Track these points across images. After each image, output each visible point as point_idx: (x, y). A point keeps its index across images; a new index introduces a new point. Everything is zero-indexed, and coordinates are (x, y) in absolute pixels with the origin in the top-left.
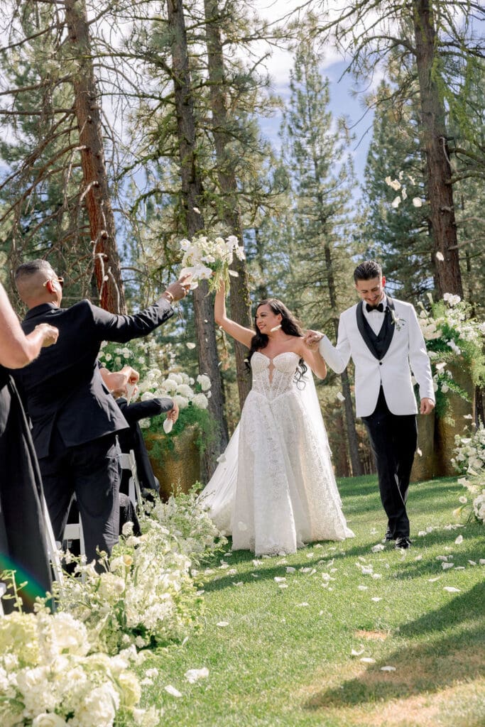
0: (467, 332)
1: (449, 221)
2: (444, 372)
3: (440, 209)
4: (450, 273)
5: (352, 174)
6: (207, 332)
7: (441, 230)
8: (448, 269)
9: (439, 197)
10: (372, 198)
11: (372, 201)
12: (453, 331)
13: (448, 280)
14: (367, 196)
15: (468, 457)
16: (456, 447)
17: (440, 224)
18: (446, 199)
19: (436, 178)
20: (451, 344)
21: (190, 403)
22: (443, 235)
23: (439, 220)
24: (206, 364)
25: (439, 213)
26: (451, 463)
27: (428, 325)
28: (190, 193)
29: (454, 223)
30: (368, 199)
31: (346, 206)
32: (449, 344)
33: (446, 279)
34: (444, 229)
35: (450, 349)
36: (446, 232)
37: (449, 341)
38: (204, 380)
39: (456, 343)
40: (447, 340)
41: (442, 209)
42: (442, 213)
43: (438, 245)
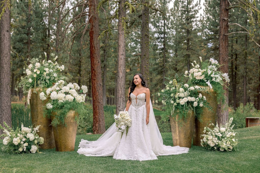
0: (216, 78)
1: (226, 24)
2: (202, 97)
3: (223, 19)
4: (224, 44)
5: (200, 4)
6: (122, 58)
7: (222, 27)
8: (223, 43)
9: (223, 14)
10: (207, 14)
11: (206, 15)
12: (210, 76)
13: (223, 47)
14: (205, 13)
15: (208, 140)
16: (203, 133)
17: (222, 25)
18: (226, 15)
19: (223, 7)
20: (208, 83)
21: (74, 99)
22: (223, 29)
23: (222, 23)
24: (120, 71)
25: (222, 20)
26: (200, 141)
27: (198, 72)
28: (121, 2)
29: (228, 25)
30: (205, 14)
31: (196, 16)
32: (207, 83)
33: (222, 47)
34: (224, 27)
35: (207, 85)
36: (224, 28)
37: (207, 81)
38: (85, 88)
39: (211, 83)
40: (206, 81)
41: (224, 19)
42: (224, 21)
43: (221, 33)
